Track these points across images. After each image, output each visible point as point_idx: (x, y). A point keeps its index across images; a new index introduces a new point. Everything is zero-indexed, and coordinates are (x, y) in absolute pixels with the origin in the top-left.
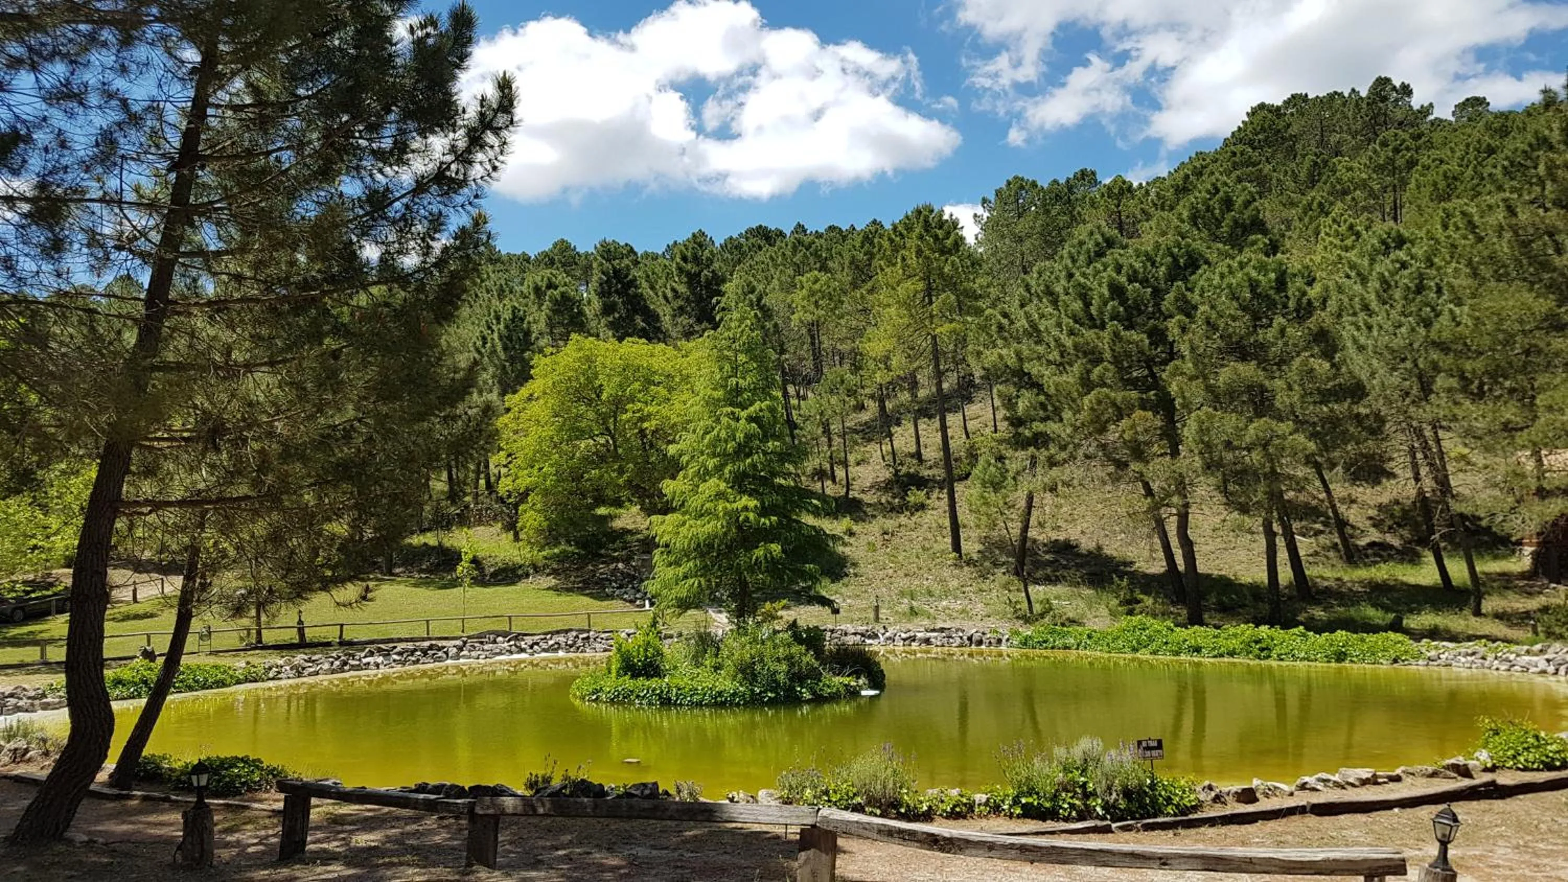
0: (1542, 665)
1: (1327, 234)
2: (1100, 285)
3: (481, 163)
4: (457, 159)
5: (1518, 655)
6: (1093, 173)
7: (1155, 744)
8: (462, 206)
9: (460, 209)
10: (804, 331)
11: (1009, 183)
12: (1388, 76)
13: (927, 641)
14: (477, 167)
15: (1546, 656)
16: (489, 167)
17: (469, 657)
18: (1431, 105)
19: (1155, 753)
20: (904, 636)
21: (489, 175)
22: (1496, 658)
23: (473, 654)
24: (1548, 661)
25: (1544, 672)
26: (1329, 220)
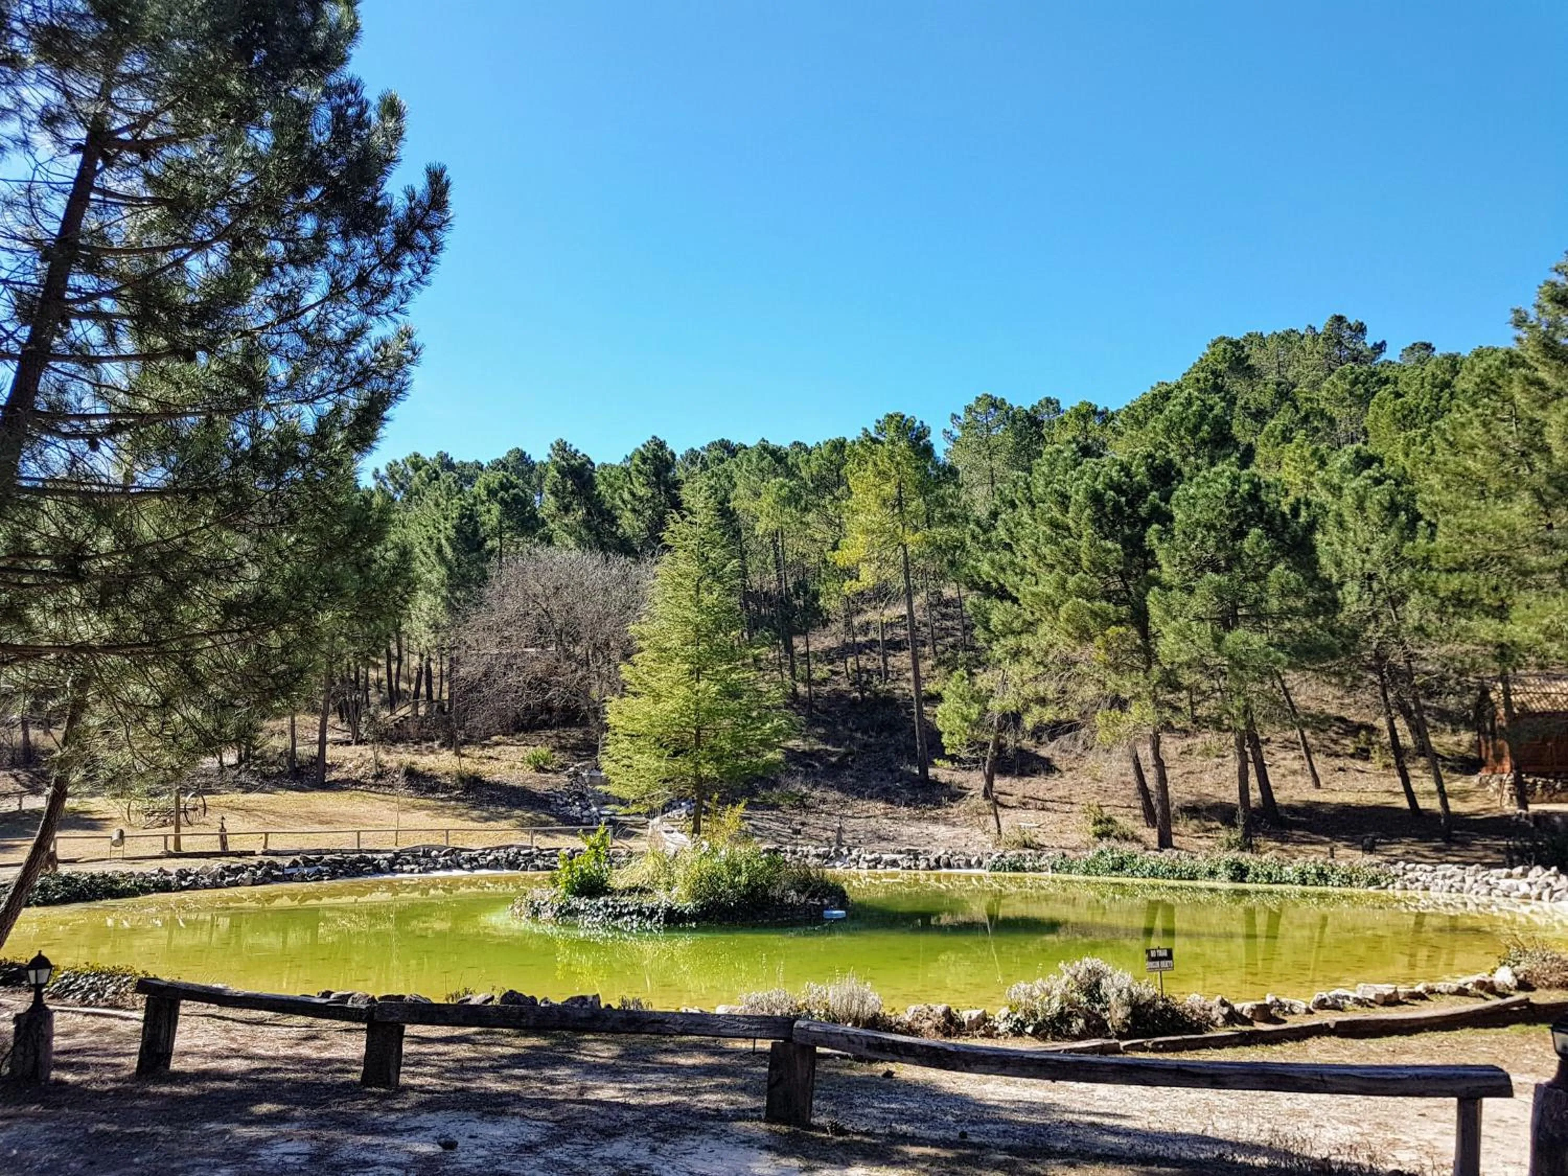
0: (1524, 888)
1: (1292, 460)
2: (1077, 493)
3: (410, 265)
4: (382, 262)
5: (1499, 878)
6: (1058, 402)
7: (1165, 954)
8: (387, 314)
9: (384, 317)
10: (767, 540)
11: (978, 399)
12: (1344, 314)
13: (894, 863)
14: (407, 271)
15: (1528, 880)
16: (419, 270)
17: (403, 872)
18: (1384, 343)
19: (1164, 964)
20: (869, 857)
21: (418, 280)
22: (1476, 881)
23: (406, 868)
24: (1530, 884)
25: (1526, 896)
26: (1293, 446)
